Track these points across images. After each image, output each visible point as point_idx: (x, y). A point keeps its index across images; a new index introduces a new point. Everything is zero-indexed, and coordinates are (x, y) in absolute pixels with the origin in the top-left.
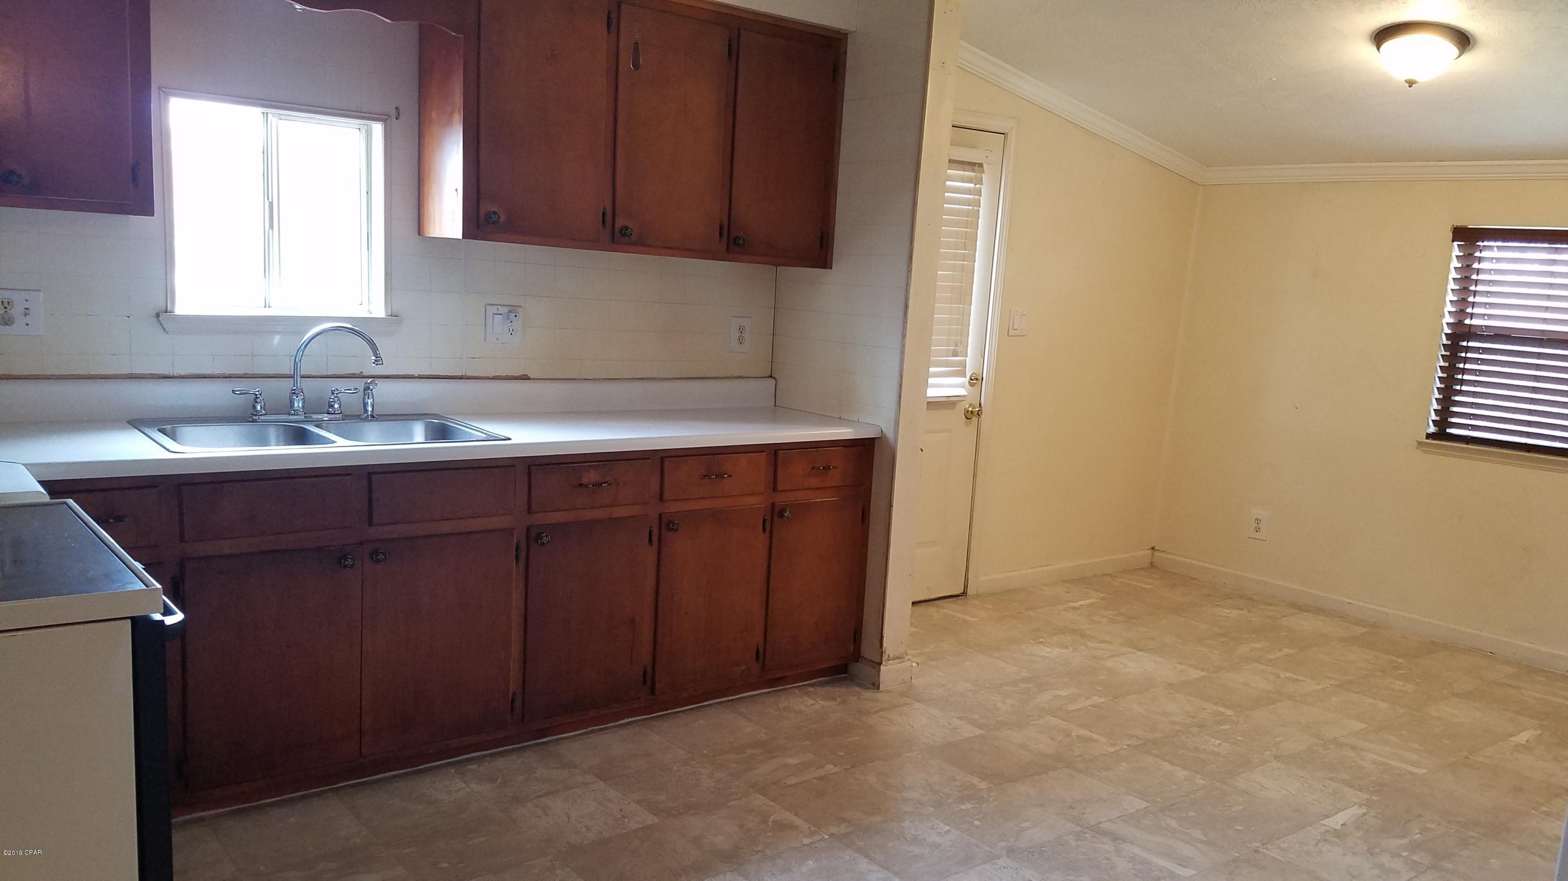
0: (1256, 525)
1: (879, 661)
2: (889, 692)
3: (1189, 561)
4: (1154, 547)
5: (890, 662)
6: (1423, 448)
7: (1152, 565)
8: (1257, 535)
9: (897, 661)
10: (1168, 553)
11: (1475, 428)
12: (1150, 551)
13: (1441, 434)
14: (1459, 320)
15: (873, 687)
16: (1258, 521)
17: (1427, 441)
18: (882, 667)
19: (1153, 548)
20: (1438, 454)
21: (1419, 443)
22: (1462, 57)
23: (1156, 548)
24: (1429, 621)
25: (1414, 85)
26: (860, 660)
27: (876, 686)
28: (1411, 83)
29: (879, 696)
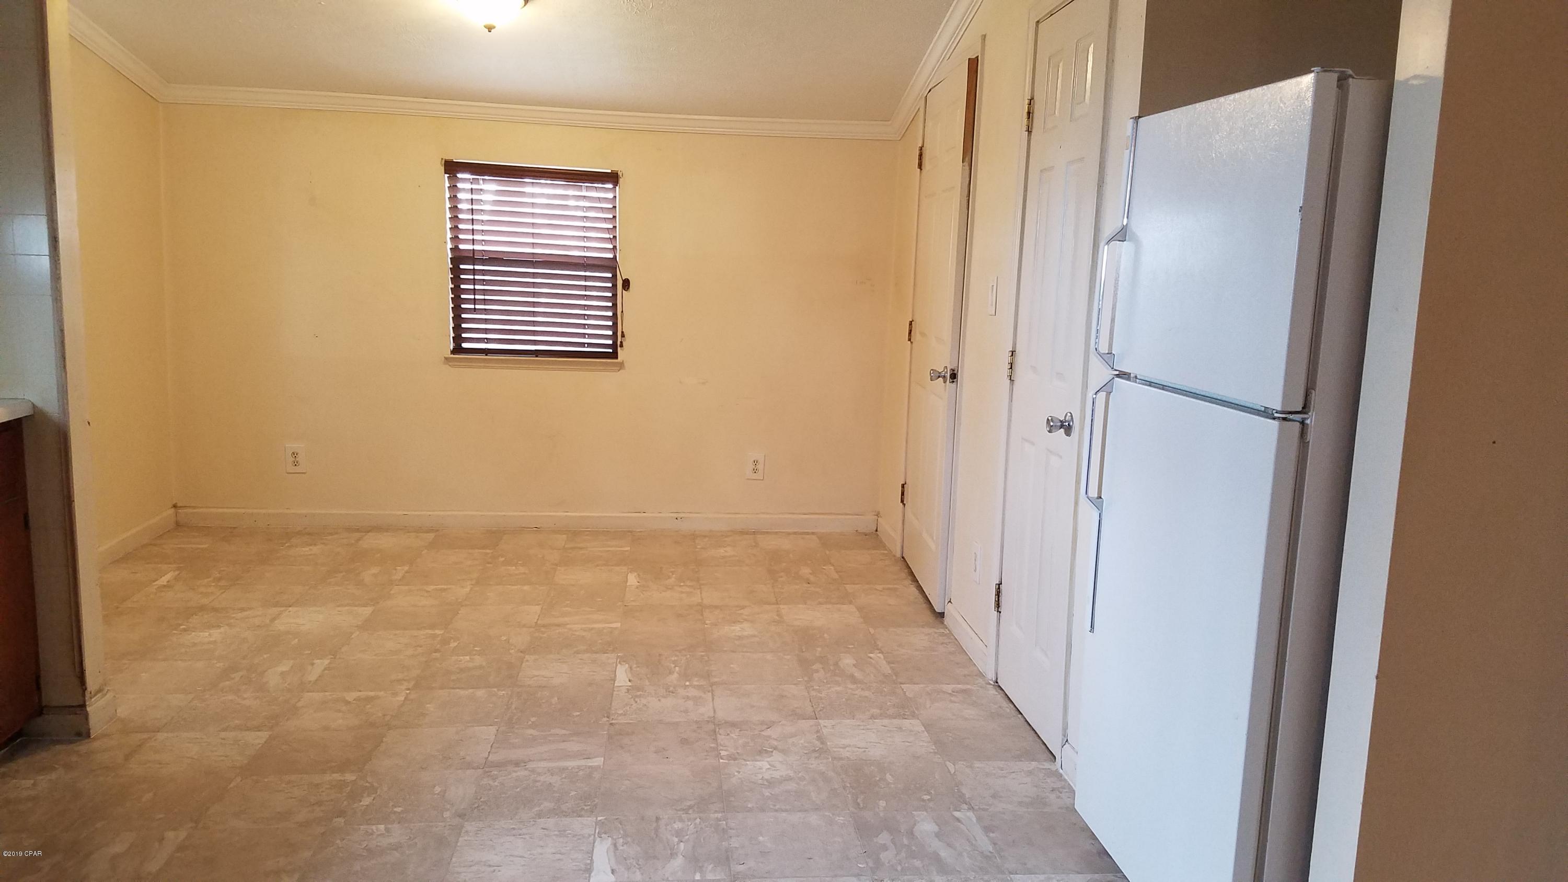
0: (294, 459)
1: (81, 703)
2: (104, 735)
3: (220, 510)
4: (176, 503)
5: (93, 700)
6: (450, 364)
7: (178, 525)
8: (298, 469)
9: (99, 695)
10: (194, 507)
11: (489, 341)
12: (173, 510)
13: (458, 350)
14: (455, 246)
15: (79, 738)
16: (295, 455)
17: (452, 356)
18: (88, 709)
19: (175, 506)
20: (459, 367)
21: (446, 358)
22: (526, 6)
23: (179, 505)
24: (481, 513)
25: (492, 30)
26: (44, 712)
27: (83, 734)
28: (490, 29)
29: (96, 745)
